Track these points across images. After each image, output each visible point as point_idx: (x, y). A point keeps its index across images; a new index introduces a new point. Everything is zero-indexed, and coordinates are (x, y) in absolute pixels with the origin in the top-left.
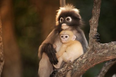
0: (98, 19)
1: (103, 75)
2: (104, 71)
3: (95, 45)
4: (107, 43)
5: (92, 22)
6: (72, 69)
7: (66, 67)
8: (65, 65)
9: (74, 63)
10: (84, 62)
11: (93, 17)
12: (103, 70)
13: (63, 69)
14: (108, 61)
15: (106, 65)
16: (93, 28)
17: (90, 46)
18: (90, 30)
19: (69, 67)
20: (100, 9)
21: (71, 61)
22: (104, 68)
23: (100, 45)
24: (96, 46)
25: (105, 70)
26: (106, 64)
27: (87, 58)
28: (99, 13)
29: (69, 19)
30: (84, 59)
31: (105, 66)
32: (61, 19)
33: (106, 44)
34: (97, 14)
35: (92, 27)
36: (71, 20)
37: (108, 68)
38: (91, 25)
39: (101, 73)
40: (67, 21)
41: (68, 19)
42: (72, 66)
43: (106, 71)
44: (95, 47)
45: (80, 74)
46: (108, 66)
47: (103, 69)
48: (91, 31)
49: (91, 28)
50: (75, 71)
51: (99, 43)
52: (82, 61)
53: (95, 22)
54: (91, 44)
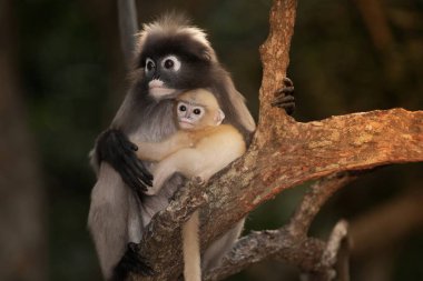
0: (288, 42)
1: (306, 223)
2: (306, 211)
3: (278, 127)
4: (318, 119)
5: (270, 51)
6: (204, 206)
7: (184, 198)
8: (183, 193)
9: (210, 184)
10: (246, 183)
11: (274, 36)
12: (303, 208)
13: (176, 206)
14: (322, 179)
15: (315, 192)
16: (271, 71)
17: (261, 131)
18: (261, 79)
19: (194, 199)
20: (297, 9)
21: (203, 179)
22: (309, 199)
23: (295, 128)
24: (282, 128)
25: (310, 206)
26: (316, 186)
27: (255, 169)
28: (292, 21)
29: (173, 63)
30: (246, 172)
31: (311, 194)
32: (147, 62)
33: (315, 123)
34: (285, 24)
35: (269, 67)
36: (177, 66)
37: (321, 200)
38: (267, 61)
39: (299, 217)
40: (165, 69)
41: (169, 65)
42: (205, 196)
43: (314, 209)
44: (279, 132)
45: (231, 221)
46: (322, 193)
47: (305, 202)
48: (266, 82)
49: (265, 72)
50: (215, 210)
51: (293, 120)
52: (240, 179)
53: (280, 52)
54: (265, 125)
